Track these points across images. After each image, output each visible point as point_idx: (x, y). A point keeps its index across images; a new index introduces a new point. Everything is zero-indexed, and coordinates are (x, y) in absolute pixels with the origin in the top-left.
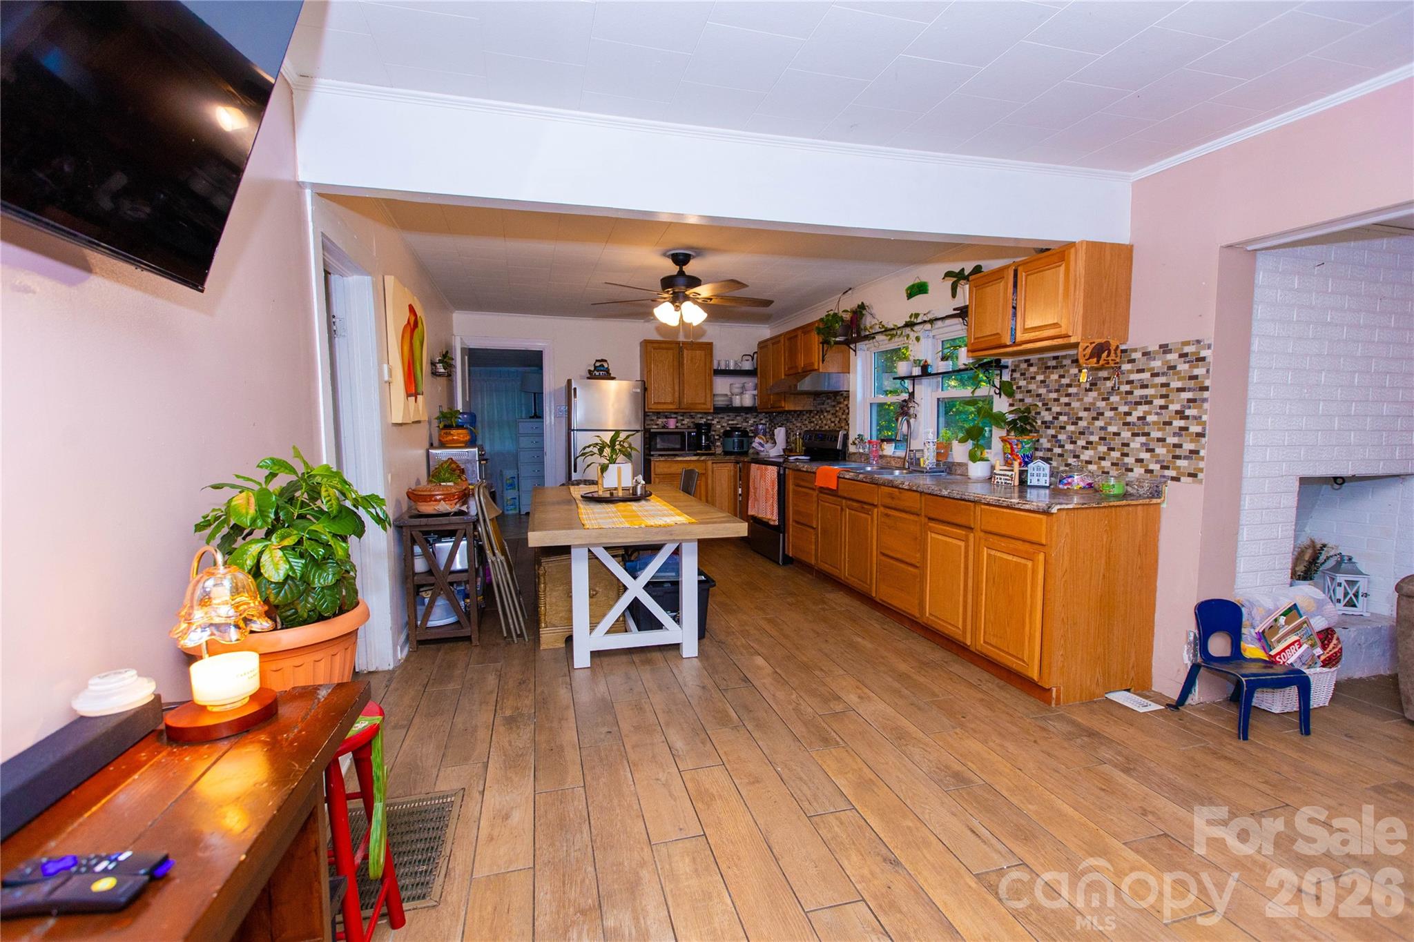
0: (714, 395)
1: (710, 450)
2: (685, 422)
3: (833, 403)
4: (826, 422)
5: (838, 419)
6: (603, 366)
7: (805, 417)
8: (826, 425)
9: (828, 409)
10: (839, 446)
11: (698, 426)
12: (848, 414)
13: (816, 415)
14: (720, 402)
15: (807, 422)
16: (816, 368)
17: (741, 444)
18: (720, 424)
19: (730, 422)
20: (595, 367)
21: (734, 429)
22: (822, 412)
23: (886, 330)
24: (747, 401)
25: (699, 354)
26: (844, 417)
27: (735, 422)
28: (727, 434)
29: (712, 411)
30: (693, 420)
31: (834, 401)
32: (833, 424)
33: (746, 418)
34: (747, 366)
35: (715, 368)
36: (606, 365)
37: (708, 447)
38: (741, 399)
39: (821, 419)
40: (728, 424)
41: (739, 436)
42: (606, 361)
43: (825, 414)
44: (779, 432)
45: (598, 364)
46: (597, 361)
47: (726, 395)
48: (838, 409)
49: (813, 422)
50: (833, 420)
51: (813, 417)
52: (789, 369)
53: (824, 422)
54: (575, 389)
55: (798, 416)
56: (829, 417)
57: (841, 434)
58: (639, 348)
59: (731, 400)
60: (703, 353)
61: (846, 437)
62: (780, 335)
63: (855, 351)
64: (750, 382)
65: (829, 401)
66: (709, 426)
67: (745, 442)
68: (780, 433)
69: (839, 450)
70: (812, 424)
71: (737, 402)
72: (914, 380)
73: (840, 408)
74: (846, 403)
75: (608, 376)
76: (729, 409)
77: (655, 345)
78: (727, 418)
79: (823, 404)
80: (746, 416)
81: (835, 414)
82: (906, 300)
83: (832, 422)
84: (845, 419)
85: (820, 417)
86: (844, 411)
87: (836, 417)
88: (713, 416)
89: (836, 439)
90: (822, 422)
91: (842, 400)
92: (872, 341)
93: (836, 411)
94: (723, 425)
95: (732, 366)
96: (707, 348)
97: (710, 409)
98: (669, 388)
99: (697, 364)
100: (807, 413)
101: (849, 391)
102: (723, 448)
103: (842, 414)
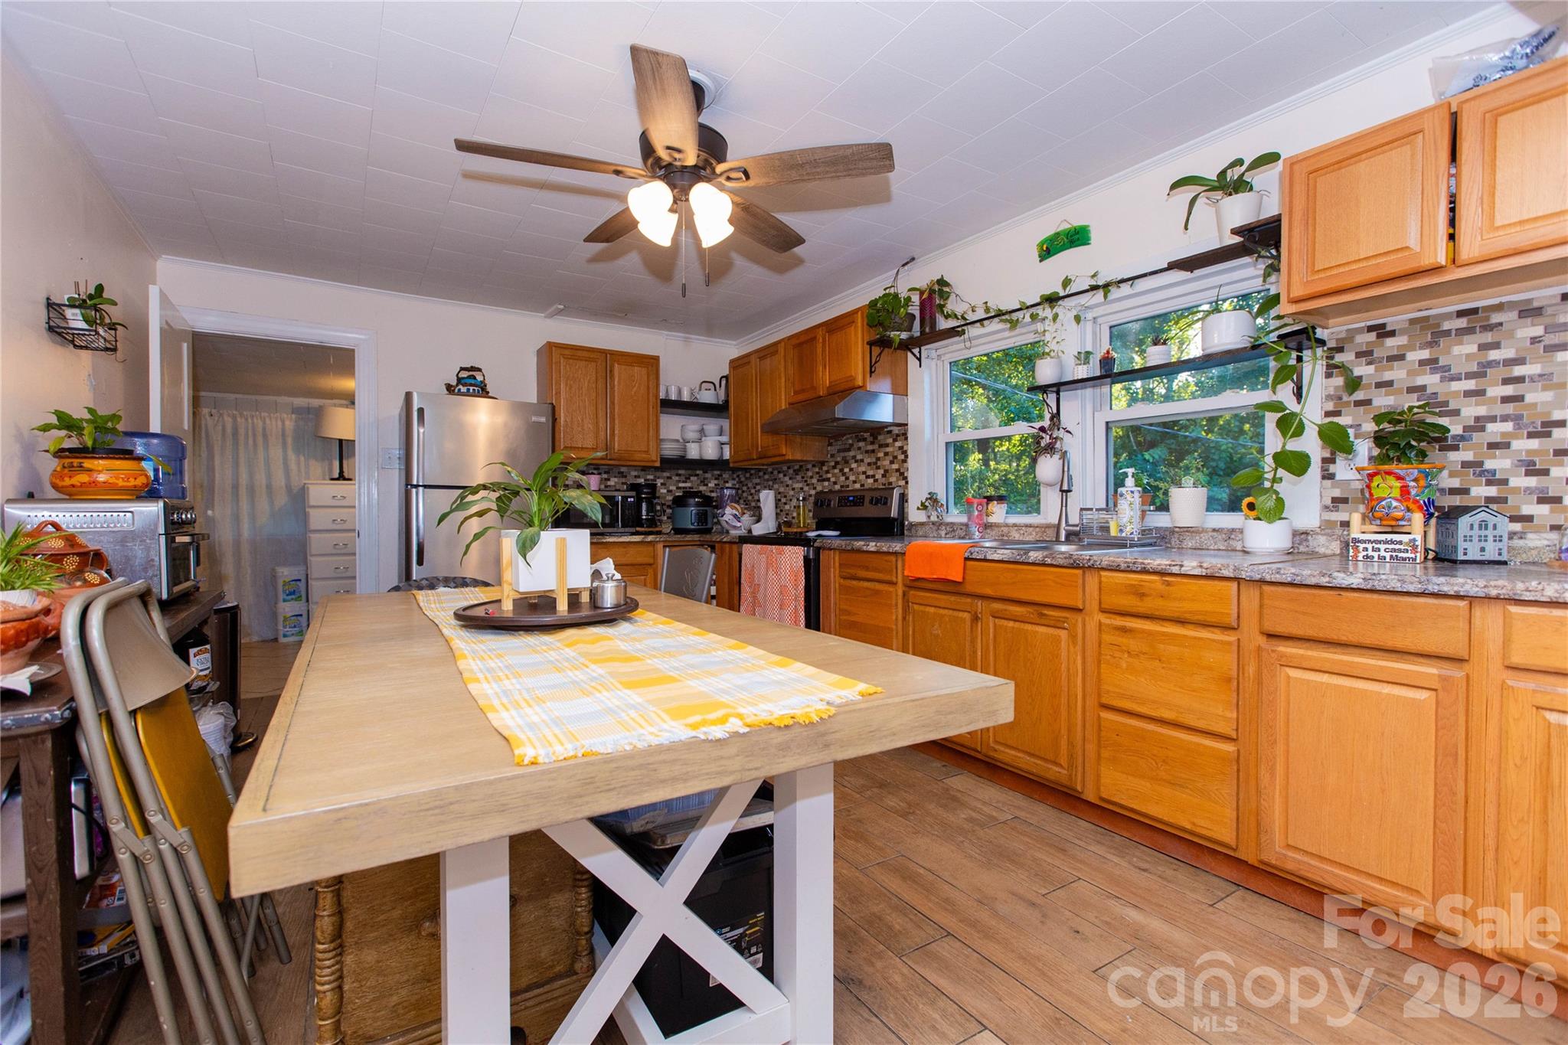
0: (662, 440)
1: (656, 526)
2: (612, 483)
3: (870, 447)
4: (859, 476)
5: (881, 471)
6: (474, 378)
7: (810, 474)
8: (855, 482)
9: (859, 457)
10: (894, 513)
11: (634, 487)
12: (905, 461)
13: (834, 467)
14: (670, 450)
15: (814, 481)
16: (860, 384)
17: (702, 518)
18: (668, 488)
19: (681, 485)
20: (459, 380)
21: (689, 494)
22: (847, 462)
23: (1000, 314)
24: (710, 450)
25: (638, 371)
26: (895, 466)
27: (688, 485)
28: (679, 502)
29: (658, 464)
30: (624, 480)
31: (872, 443)
32: (871, 481)
33: (705, 479)
34: (708, 397)
35: (662, 395)
36: (479, 378)
37: (652, 522)
38: (700, 447)
39: (844, 474)
40: (678, 488)
41: (698, 504)
42: (479, 370)
43: (854, 465)
44: (768, 494)
45: (464, 374)
46: (462, 369)
47: (678, 441)
48: (881, 455)
49: (828, 480)
50: (870, 473)
51: (827, 472)
52: (796, 393)
53: (852, 478)
54: (421, 411)
55: (796, 472)
56: (862, 469)
57: (896, 493)
58: (535, 359)
59: (685, 449)
60: (644, 371)
61: (903, 498)
62: (779, 342)
63: (919, 359)
64: (712, 425)
65: (861, 444)
66: (653, 487)
67: (709, 514)
68: (767, 499)
69: (894, 519)
70: (826, 483)
71: (693, 453)
72: (1058, 393)
73: (886, 454)
74: (898, 444)
75: (483, 391)
76: (680, 464)
77: (567, 352)
78: (677, 478)
79: (849, 450)
80: (707, 475)
81: (875, 463)
82: (1041, 261)
83: (868, 477)
84: (898, 470)
85: (841, 470)
86: (895, 457)
87: (878, 468)
88: (658, 474)
89: (885, 501)
90: (847, 478)
91: (890, 441)
92: (956, 339)
93: (878, 459)
94: (671, 488)
95: (686, 397)
96: (650, 363)
97: (656, 461)
98: (589, 425)
99: (635, 389)
100: (814, 466)
101: (907, 425)
102: (673, 525)
103: (892, 462)
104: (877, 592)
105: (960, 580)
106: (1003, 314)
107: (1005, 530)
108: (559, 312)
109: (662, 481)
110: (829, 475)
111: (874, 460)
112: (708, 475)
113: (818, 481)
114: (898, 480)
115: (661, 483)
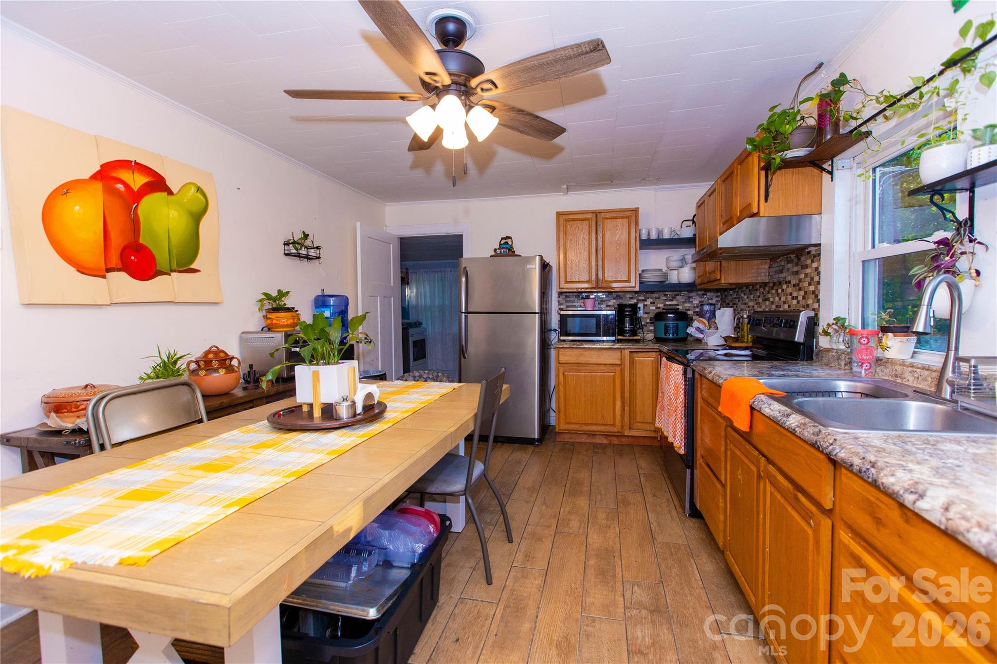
0: (642, 271)
1: (636, 335)
3: (795, 269)
4: (781, 301)
5: (802, 293)
7: (758, 293)
8: (785, 303)
9: (788, 279)
10: (802, 337)
11: (620, 308)
12: (819, 283)
13: (772, 288)
14: (651, 278)
15: (760, 300)
16: (756, 210)
17: (675, 329)
18: (647, 309)
19: (668, 303)
20: (501, 246)
21: (671, 311)
22: (780, 283)
23: (893, 102)
24: (686, 275)
25: (622, 224)
26: (812, 288)
27: (674, 302)
28: (659, 317)
29: (638, 289)
31: (797, 265)
32: (795, 302)
33: (689, 297)
34: (688, 232)
35: (644, 237)
36: (510, 243)
37: (634, 333)
38: (678, 274)
39: (778, 295)
40: (664, 305)
41: (675, 319)
42: (510, 238)
43: (784, 287)
44: (723, 314)
45: (503, 242)
46: (502, 239)
47: (660, 270)
48: (802, 276)
49: (768, 299)
50: (795, 294)
51: (768, 292)
52: (723, 224)
53: (783, 299)
54: (465, 269)
55: (750, 291)
56: (790, 290)
57: (803, 317)
59: (666, 276)
60: (626, 221)
61: (813, 322)
62: (717, 180)
63: (830, 173)
65: (790, 266)
66: (634, 308)
68: (724, 316)
70: (767, 303)
71: (674, 278)
73: (806, 275)
74: (815, 265)
76: (664, 288)
77: (568, 217)
78: (665, 298)
79: (781, 272)
80: (691, 295)
81: (798, 285)
82: (955, 11)
83: (793, 298)
84: (814, 292)
85: (777, 291)
86: (812, 279)
87: (800, 289)
88: (648, 295)
89: (792, 325)
90: (780, 299)
91: (809, 262)
92: (861, 145)
93: (800, 280)
94: (659, 306)
95: (666, 235)
96: (632, 215)
97: (635, 287)
99: (618, 235)
100: (760, 287)
101: (819, 245)
102: (655, 334)
103: (810, 284)
108: (568, 189)
109: (651, 301)
110: (769, 296)
111: (798, 281)
112: (693, 294)
113: (763, 300)
114: (813, 303)
115: (651, 303)
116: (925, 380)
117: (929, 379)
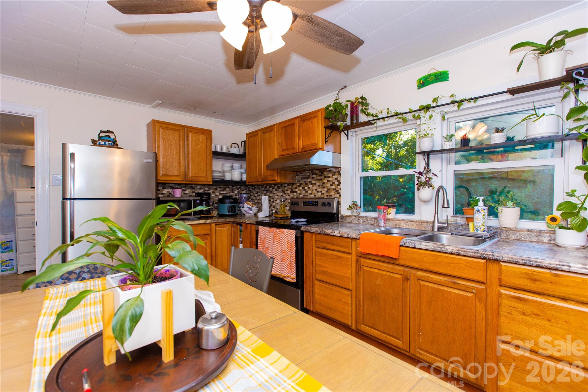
0: (213, 171)
1: (210, 213)
2: (187, 192)
3: (319, 178)
4: (313, 191)
5: (326, 189)
6: (109, 137)
7: (286, 188)
8: (311, 194)
9: (313, 182)
10: (335, 211)
11: (198, 195)
12: (339, 185)
13: (300, 186)
14: (217, 176)
15: (289, 192)
16: (321, 147)
17: (232, 209)
19: (222, 192)
20: (100, 138)
21: (226, 197)
22: (306, 184)
23: (397, 114)
24: (236, 176)
25: (201, 137)
26: (333, 187)
27: (225, 192)
28: (221, 201)
29: (211, 183)
30: (193, 190)
31: (320, 176)
32: (320, 194)
33: (233, 189)
34: (235, 151)
35: (213, 150)
36: (112, 137)
38: (231, 175)
39: (305, 190)
40: (220, 194)
41: (231, 202)
42: (112, 132)
43: (310, 186)
45: (103, 134)
46: (102, 132)
47: (220, 172)
48: (325, 181)
49: (296, 192)
50: (319, 190)
51: (296, 188)
52: (283, 150)
53: (309, 192)
54: (72, 155)
55: (279, 188)
56: (315, 188)
57: (335, 201)
58: (146, 128)
59: (224, 176)
60: (204, 137)
61: (338, 204)
62: (274, 125)
63: (347, 136)
64: (237, 165)
65: (314, 176)
66: (209, 194)
67: (236, 207)
68: (265, 199)
69: (335, 214)
70: (295, 194)
71: (228, 177)
72: (428, 156)
74: (335, 177)
75: (114, 144)
76: (222, 183)
77: (164, 125)
78: (220, 189)
79: (308, 178)
80: (234, 188)
81: (322, 185)
82: (418, 89)
83: (318, 192)
84: (334, 189)
85: (303, 188)
86: (334, 183)
87: (324, 188)
88: (211, 187)
89: (329, 205)
90: (307, 192)
91: (331, 175)
92: (370, 126)
93: (324, 183)
94: (217, 194)
95: (225, 151)
96: (208, 133)
97: (210, 182)
98: (176, 164)
99: (200, 146)
100: (288, 185)
101: (340, 168)
102: (218, 211)
103: (331, 185)
104: (339, 257)
105: (397, 257)
106: (398, 115)
107: (398, 222)
108: (159, 105)
109: (212, 191)
110: (297, 190)
111: (322, 184)
112: (235, 188)
113: (291, 192)
114: (335, 194)
115: (212, 192)
116: (413, 225)
117: (415, 225)
